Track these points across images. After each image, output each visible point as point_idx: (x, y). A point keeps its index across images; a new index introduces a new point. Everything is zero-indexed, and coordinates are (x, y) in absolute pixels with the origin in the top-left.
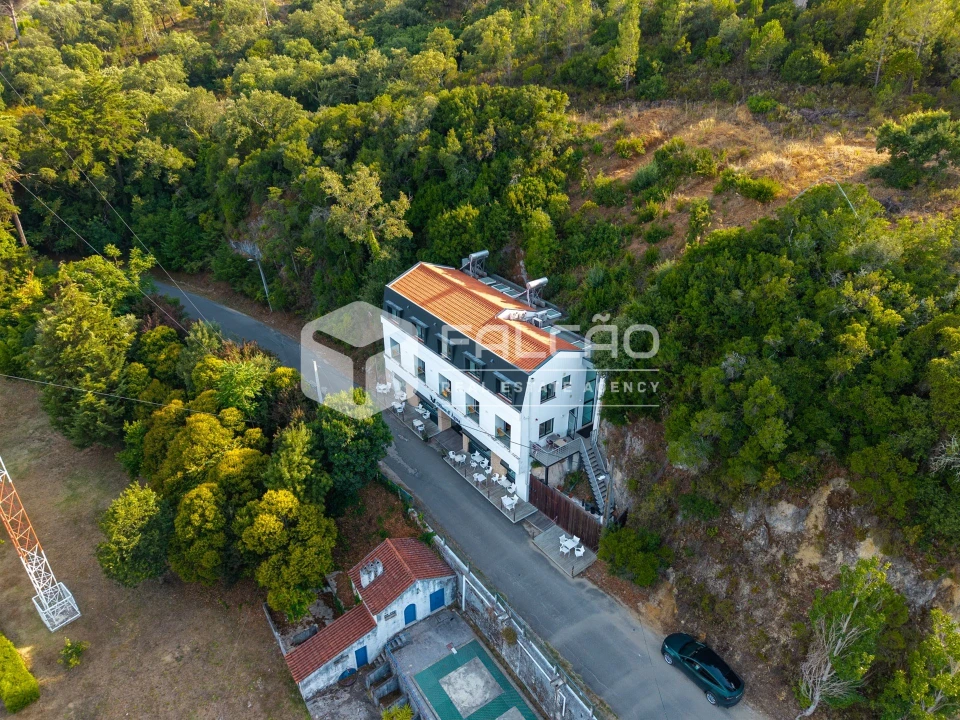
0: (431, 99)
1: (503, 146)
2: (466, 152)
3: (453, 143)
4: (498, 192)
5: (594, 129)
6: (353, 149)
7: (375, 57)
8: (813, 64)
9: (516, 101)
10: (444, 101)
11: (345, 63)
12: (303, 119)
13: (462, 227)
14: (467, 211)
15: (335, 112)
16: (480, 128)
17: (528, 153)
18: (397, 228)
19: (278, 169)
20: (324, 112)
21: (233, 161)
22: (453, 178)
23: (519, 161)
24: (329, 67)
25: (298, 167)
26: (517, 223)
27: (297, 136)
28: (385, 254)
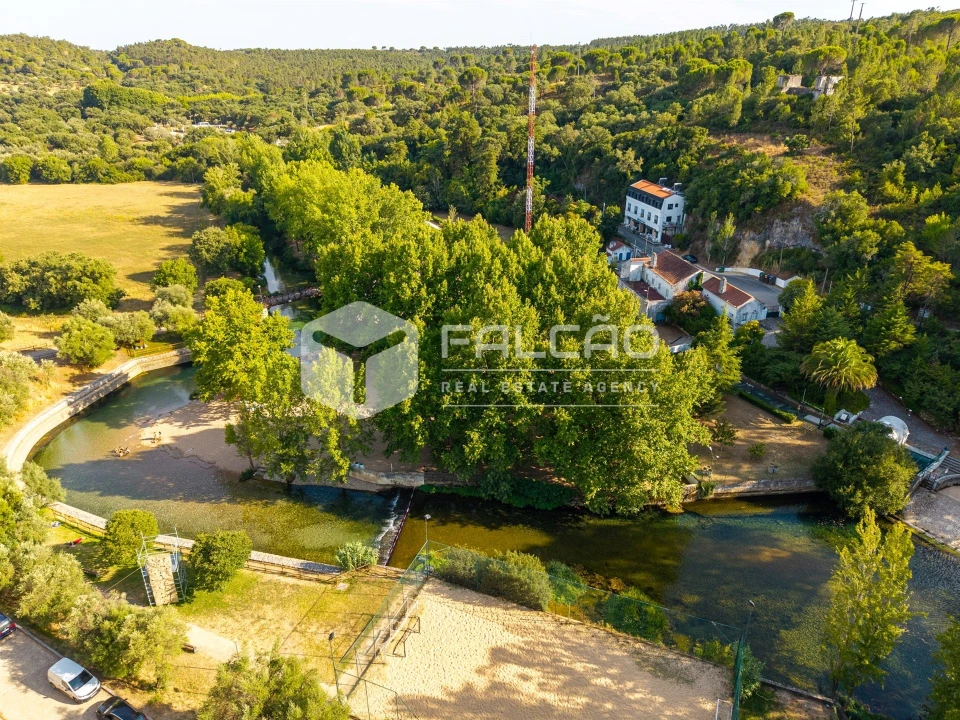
0: (659, 130)
1: (680, 146)
2: (666, 147)
3: (663, 143)
4: (674, 160)
5: (714, 141)
6: (626, 146)
7: (645, 115)
8: (797, 121)
9: (689, 131)
10: (663, 131)
11: (631, 117)
12: (610, 137)
13: (659, 170)
14: (662, 166)
15: (623, 134)
16: (674, 139)
17: (688, 148)
18: (637, 168)
19: (599, 153)
20: (617, 135)
21: (580, 152)
22: (661, 156)
23: (684, 151)
24: (623, 118)
25: (606, 152)
26: (678, 169)
27: (607, 142)
28: (632, 178)
